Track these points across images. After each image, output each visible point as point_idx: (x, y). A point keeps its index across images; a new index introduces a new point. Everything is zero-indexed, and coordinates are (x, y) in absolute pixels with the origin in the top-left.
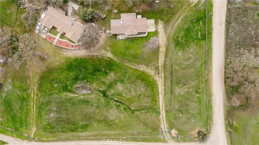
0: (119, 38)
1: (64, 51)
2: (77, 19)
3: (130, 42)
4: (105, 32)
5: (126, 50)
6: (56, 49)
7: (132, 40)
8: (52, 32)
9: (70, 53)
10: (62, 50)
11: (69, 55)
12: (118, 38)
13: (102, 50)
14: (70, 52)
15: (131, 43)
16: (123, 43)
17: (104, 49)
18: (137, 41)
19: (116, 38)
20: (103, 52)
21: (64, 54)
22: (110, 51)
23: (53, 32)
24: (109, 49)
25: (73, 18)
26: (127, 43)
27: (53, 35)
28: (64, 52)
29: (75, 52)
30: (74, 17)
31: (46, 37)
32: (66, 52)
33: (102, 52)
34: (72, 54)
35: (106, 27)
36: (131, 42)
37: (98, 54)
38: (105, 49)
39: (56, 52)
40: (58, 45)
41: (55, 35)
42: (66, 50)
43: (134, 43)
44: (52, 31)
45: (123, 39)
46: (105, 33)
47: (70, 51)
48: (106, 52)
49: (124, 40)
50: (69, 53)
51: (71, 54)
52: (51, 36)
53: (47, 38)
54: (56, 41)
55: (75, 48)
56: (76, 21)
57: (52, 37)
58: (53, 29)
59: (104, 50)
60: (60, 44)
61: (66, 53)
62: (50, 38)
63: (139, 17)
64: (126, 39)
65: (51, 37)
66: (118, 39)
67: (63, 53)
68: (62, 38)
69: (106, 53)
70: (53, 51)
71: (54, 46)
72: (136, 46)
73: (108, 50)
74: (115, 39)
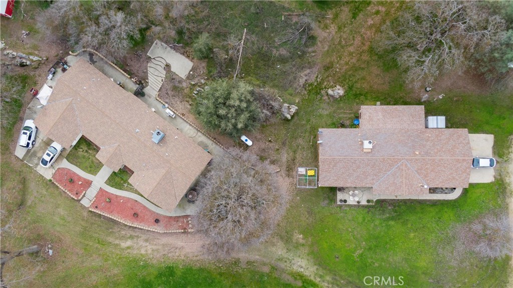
0: (345, 201)
1: (123, 232)
2: (183, 115)
3: (388, 219)
4: (290, 170)
5: (370, 249)
6: (92, 224)
7: (396, 212)
8: (78, 157)
9: (145, 244)
10: (116, 229)
11: (143, 252)
12: (341, 201)
13: (274, 245)
14: (147, 240)
15: (392, 223)
16: (360, 219)
17: (282, 238)
18: (420, 218)
19: (333, 199)
20: (279, 250)
21: (124, 245)
22: (306, 250)
23: (84, 157)
24: (301, 241)
25: (168, 111)
26: (377, 222)
27: (85, 169)
28: (124, 238)
29: (164, 240)
30: (171, 106)
31: (54, 175)
32: (131, 237)
33: (274, 249)
34: (154, 247)
35: (295, 152)
36: (392, 219)
37: (255, 257)
38: (287, 239)
39: (91, 237)
40: (102, 209)
41: (90, 172)
42: (130, 233)
43: (405, 223)
44: (80, 152)
45: (363, 206)
46: (288, 176)
47: (144, 237)
48: (288, 250)
49: (366, 210)
50: (141, 243)
51: (149, 247)
52: (74, 173)
53: (60, 181)
54: (92, 193)
55: (166, 227)
56: (179, 120)
57: (80, 178)
58: (85, 148)
59: (280, 244)
60: (108, 205)
61: (129, 243)
62: (72, 181)
63: (438, 122)
64: (372, 207)
65: (75, 178)
66: (339, 203)
67: (117, 242)
68: (119, 186)
69: (290, 255)
70: (78, 229)
71: (85, 214)
72: (412, 235)
73: (297, 246)
74: (326, 202)
